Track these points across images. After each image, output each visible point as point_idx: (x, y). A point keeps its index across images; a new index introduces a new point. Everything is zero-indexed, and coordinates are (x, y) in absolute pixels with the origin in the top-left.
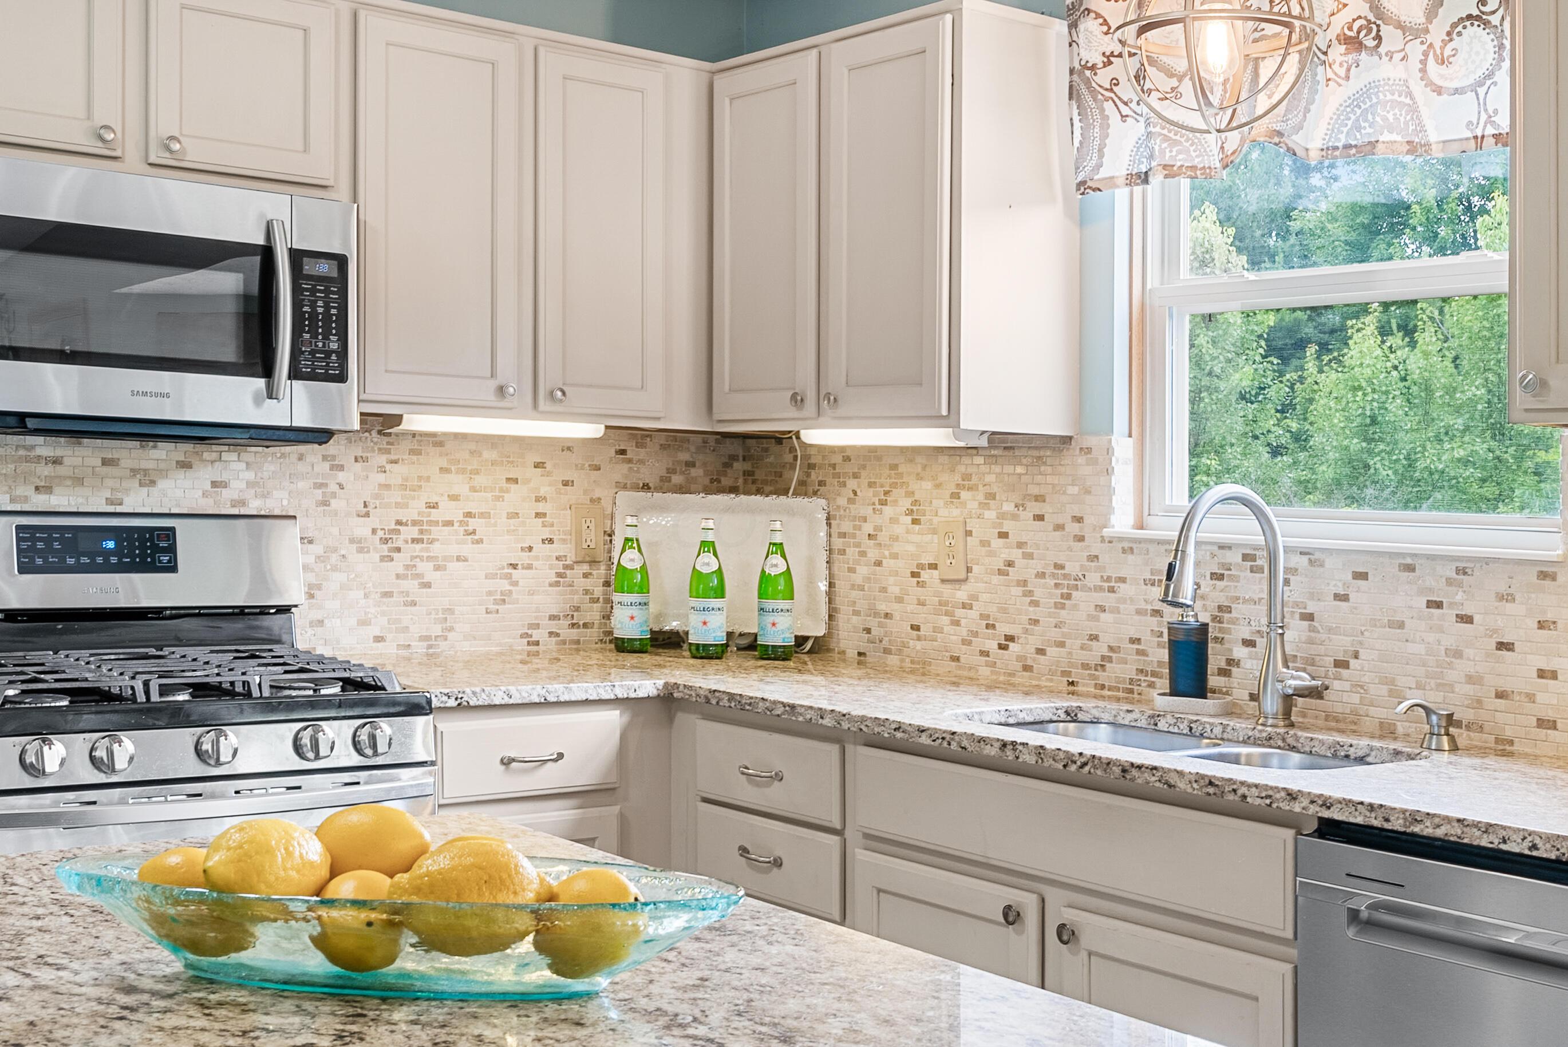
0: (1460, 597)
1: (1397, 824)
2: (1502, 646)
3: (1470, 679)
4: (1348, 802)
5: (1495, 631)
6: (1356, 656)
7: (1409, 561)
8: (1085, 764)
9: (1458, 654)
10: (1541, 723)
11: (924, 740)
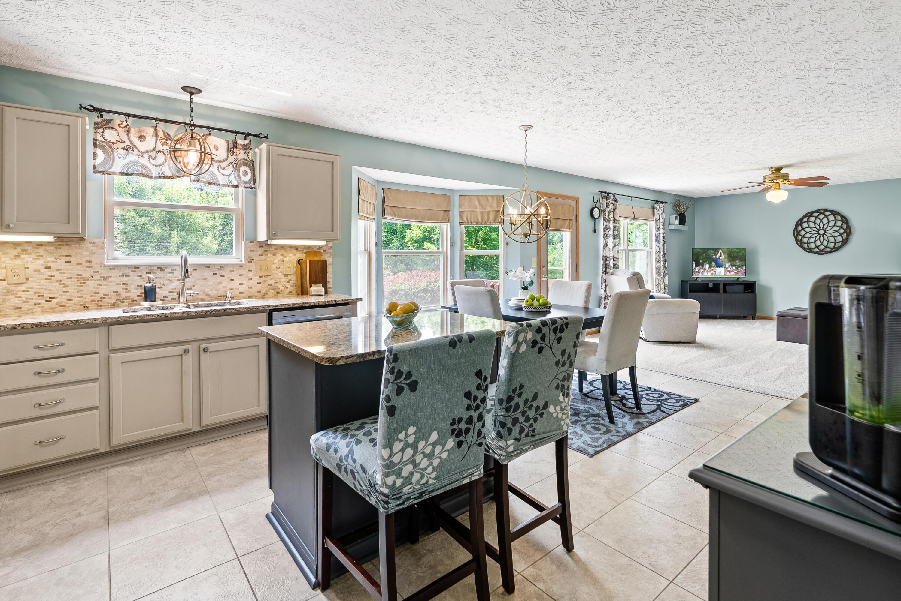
0: (221, 272)
1: (291, 306)
2: (231, 280)
3: (224, 287)
4: (281, 305)
5: (230, 277)
6: (194, 286)
7: (208, 266)
8: (212, 312)
9: (221, 283)
10: (240, 293)
11: (149, 317)
